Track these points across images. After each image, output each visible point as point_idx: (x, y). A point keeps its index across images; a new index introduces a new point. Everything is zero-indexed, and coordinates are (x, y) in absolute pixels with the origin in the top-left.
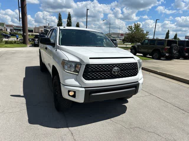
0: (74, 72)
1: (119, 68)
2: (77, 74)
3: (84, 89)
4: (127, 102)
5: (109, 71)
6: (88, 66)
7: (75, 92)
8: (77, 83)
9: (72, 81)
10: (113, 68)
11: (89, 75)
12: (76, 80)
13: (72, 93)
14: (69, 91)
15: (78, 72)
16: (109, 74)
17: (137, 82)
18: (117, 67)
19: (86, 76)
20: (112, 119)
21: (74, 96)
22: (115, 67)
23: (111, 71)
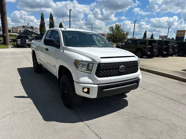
0: (86, 70)
1: (125, 66)
2: (90, 72)
3: (97, 86)
5: (117, 69)
6: (100, 64)
7: (89, 89)
8: (90, 81)
9: (85, 79)
10: (119, 66)
11: (101, 73)
12: (90, 78)
13: (86, 90)
14: (84, 88)
16: (116, 72)
17: (138, 78)
18: (123, 65)
19: (99, 74)
20: (118, 111)
21: (88, 92)
22: (121, 65)
23: (118, 68)
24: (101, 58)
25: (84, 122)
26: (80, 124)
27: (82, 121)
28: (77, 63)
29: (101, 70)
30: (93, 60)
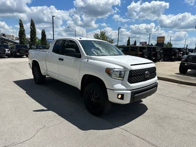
0: (119, 77)
1: (149, 71)
3: (130, 91)
4: (142, 101)
6: (131, 71)
7: (123, 95)
11: (132, 79)
12: (123, 85)
13: (120, 96)
15: (123, 78)
16: (143, 77)
17: (156, 82)
21: (122, 98)
22: (146, 71)
23: (144, 74)
24: (131, 65)
25: (120, 127)
26: (117, 130)
27: (118, 127)
28: (109, 71)
29: (132, 76)
30: (125, 68)
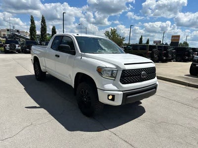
0: (110, 77)
2: (114, 79)
3: (122, 93)
6: (124, 71)
7: (113, 96)
8: (115, 88)
9: (110, 86)
10: (141, 72)
11: (125, 79)
12: (114, 85)
13: (110, 97)
14: (109, 95)
16: (139, 78)
17: (156, 84)
18: (145, 71)
19: (123, 81)
21: (113, 99)
22: (143, 71)
23: (140, 75)
24: (125, 64)
25: (110, 130)
26: (106, 133)
27: (107, 129)
28: (100, 70)
29: (125, 77)
30: (117, 67)
